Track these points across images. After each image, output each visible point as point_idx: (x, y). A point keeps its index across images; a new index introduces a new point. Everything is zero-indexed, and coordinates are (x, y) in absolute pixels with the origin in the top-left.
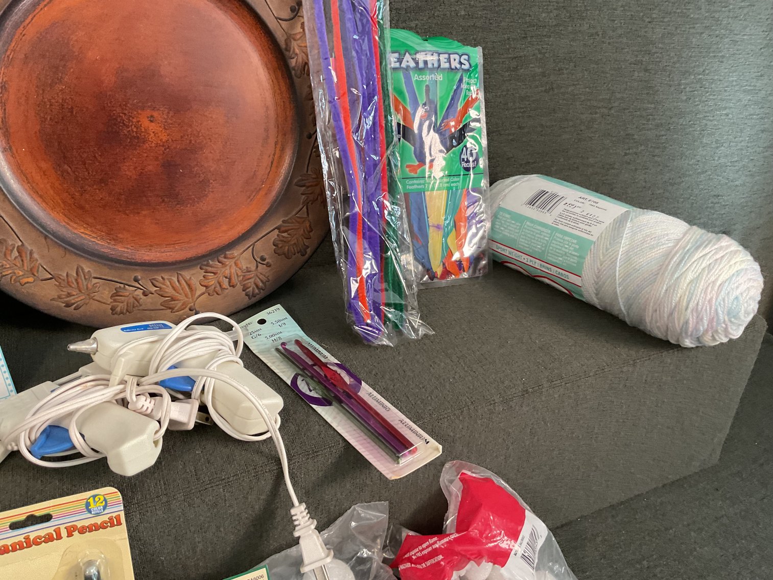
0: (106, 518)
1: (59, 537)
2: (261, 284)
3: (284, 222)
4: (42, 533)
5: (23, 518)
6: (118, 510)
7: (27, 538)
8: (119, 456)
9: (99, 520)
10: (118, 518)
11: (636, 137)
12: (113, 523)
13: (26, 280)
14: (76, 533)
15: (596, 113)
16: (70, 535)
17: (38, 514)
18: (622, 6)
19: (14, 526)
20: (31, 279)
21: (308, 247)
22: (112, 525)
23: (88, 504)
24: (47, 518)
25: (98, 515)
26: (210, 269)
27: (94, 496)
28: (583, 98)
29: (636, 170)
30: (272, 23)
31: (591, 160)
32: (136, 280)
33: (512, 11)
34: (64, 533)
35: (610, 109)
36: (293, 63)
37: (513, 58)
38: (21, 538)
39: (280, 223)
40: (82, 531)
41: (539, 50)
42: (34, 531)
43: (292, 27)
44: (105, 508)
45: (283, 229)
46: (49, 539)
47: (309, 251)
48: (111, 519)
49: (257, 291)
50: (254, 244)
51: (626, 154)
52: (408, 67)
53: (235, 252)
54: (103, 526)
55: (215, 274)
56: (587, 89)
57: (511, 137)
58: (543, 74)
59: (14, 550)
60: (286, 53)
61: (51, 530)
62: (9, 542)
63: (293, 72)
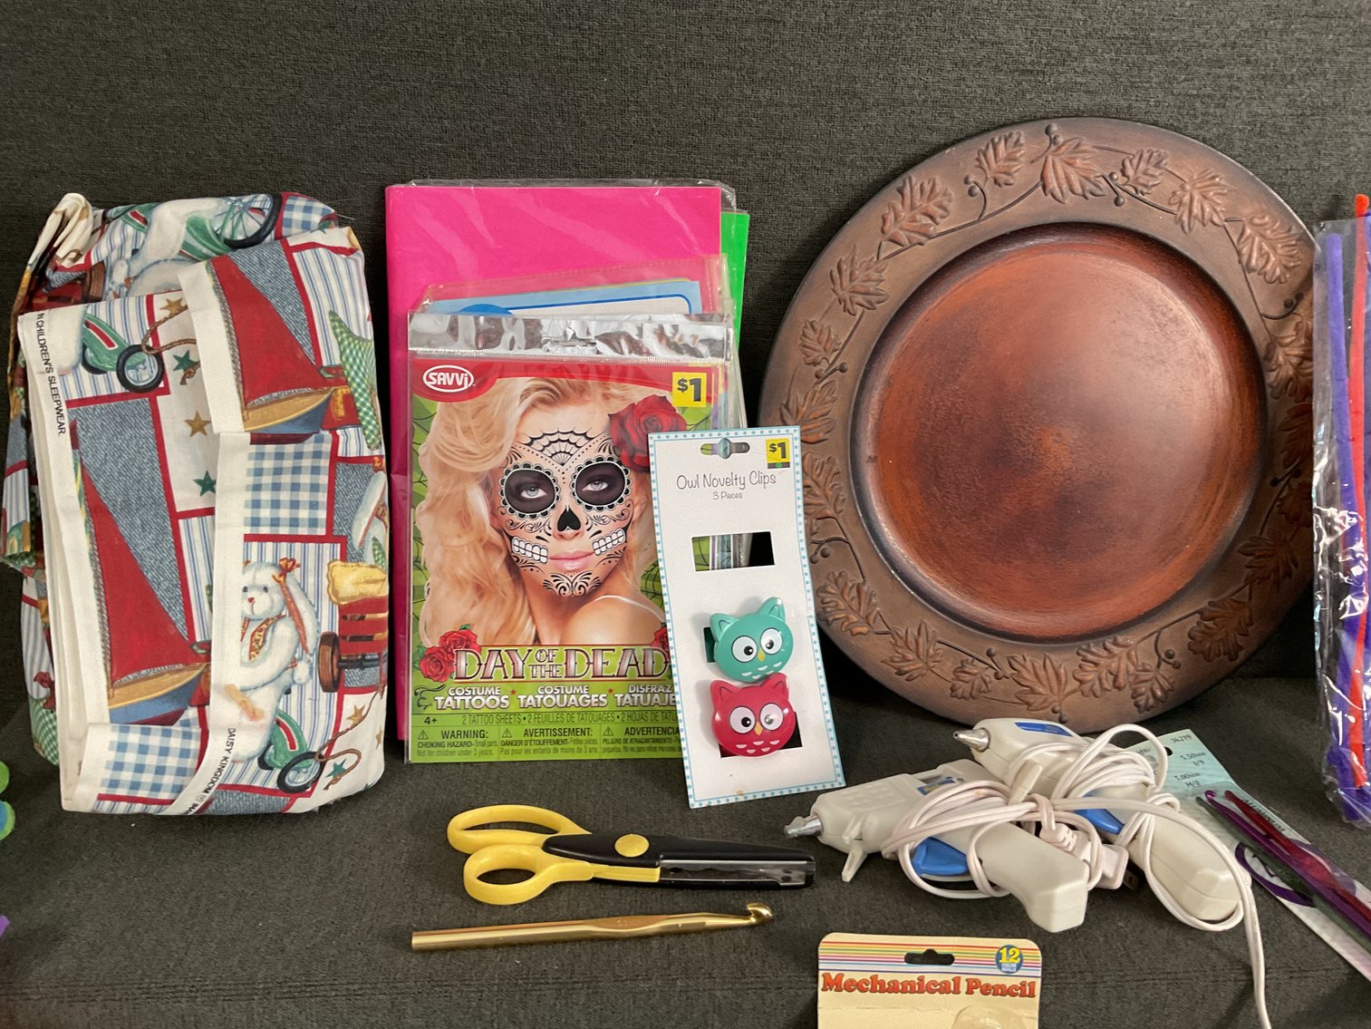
0: (1017, 981)
1: (957, 991)
2: (1159, 693)
3: (1210, 603)
4: (940, 978)
5: (922, 950)
6: (1033, 975)
7: (921, 979)
8: (1049, 901)
9: (1009, 982)
10: (1032, 985)
12: (1023, 991)
13: (859, 629)
14: (977, 991)
16: (970, 992)
17: (939, 951)
19: (911, 959)
20: (865, 629)
21: (1241, 648)
22: (1023, 995)
23: (999, 956)
24: (947, 960)
25: (1008, 974)
26: (1090, 657)
27: (1009, 947)
30: (1251, 321)
32: (989, 654)
34: (963, 987)
36: (1271, 377)
38: (915, 978)
39: (1205, 604)
40: (986, 990)
42: (933, 973)
43: (1281, 328)
44: (1019, 967)
45: (1207, 614)
46: (944, 989)
47: (1242, 655)
48: (1023, 984)
49: (1151, 701)
50: (1159, 632)
53: (1129, 638)
54: (1009, 992)
55: (1096, 664)
59: (904, 991)
60: (1265, 364)
61: (950, 978)
62: (901, 978)
63: (1269, 390)
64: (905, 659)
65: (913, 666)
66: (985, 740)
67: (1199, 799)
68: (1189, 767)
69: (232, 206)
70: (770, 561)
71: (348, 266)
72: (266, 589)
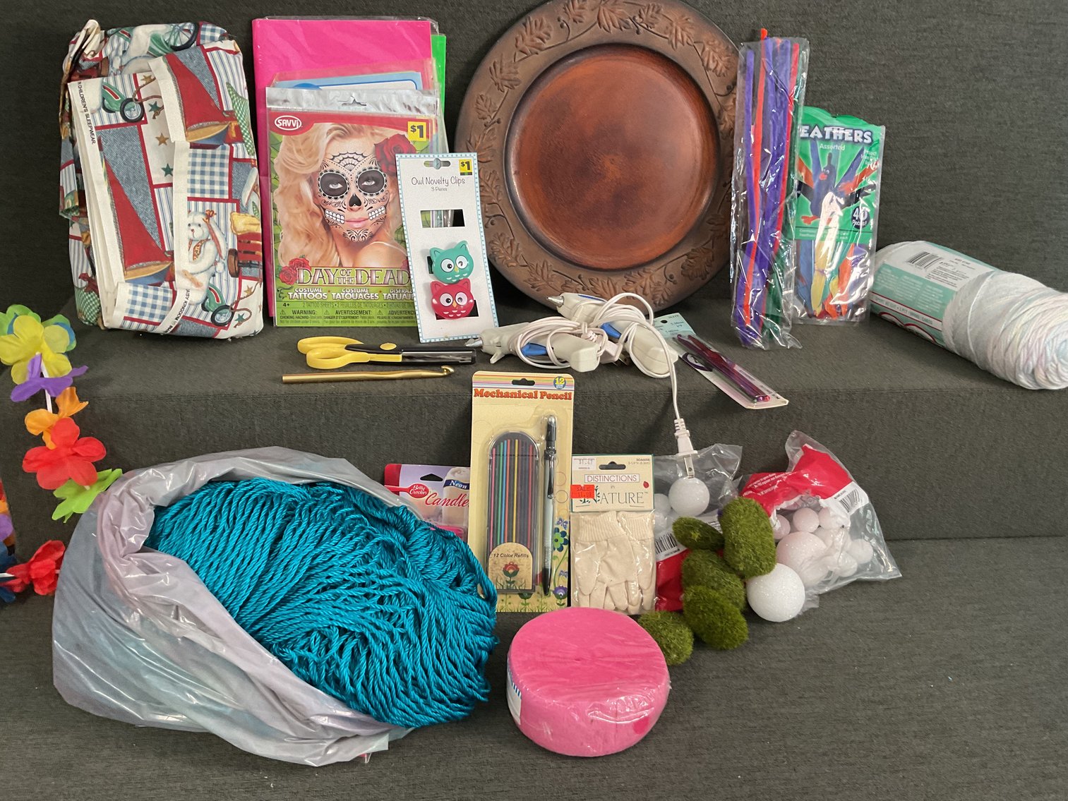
0: (563, 393)
1: (536, 397)
2: (666, 297)
3: (693, 250)
4: (528, 392)
5: (520, 379)
6: (571, 389)
7: (519, 392)
8: (578, 356)
9: (559, 393)
10: (570, 394)
11: (1046, 225)
12: (566, 397)
13: (511, 264)
14: (545, 397)
15: (1000, 196)
16: (542, 398)
17: (528, 379)
18: (1034, 99)
19: (515, 382)
20: (515, 264)
21: (708, 273)
22: (566, 399)
23: (555, 381)
24: (532, 383)
25: (559, 389)
26: (631, 278)
27: (560, 377)
28: (987, 180)
29: (1045, 258)
30: (711, 97)
31: (993, 242)
32: (580, 277)
33: (918, 98)
34: (539, 395)
35: (1017, 194)
36: (722, 127)
37: (916, 139)
38: (516, 391)
39: (689, 250)
40: (549, 397)
41: (942, 133)
42: (525, 389)
43: (726, 101)
44: (564, 386)
45: (691, 255)
46: (530, 396)
47: (708, 277)
48: (566, 394)
49: (662, 302)
50: (666, 265)
51: (1034, 241)
52: (816, 137)
53: (652, 268)
54: (560, 397)
55: (634, 282)
56: (992, 173)
57: (908, 209)
58: (945, 155)
59: (512, 397)
60: (717, 120)
61: (532, 391)
62: (510, 391)
63: (720, 135)
64: (536, 279)
65: (540, 283)
66: (562, 301)
67: (674, 338)
68: (675, 328)
69: (174, 29)
70: (463, 225)
71: (235, 59)
72: (200, 225)
